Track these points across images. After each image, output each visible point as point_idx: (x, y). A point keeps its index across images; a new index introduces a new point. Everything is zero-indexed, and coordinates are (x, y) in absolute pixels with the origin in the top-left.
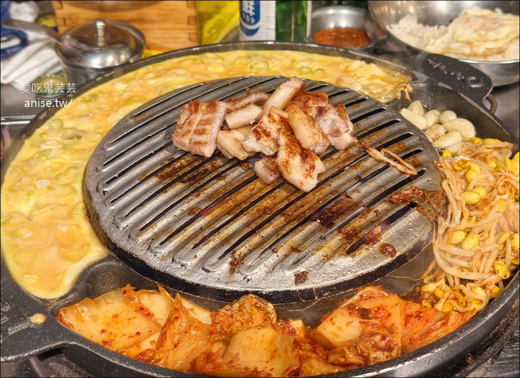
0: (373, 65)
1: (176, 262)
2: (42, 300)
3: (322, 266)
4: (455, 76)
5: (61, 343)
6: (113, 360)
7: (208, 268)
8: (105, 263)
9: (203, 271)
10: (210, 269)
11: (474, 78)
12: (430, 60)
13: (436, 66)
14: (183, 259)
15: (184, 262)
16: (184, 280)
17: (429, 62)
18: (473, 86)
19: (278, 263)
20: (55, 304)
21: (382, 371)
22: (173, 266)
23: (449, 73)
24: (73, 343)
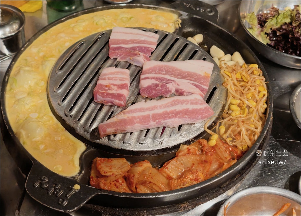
0: (157, 11)
1: (125, 143)
2: (72, 177)
3: (190, 128)
4: (199, 10)
5: (94, 195)
6: (122, 196)
7: (142, 143)
8: (88, 151)
9: (140, 144)
10: (143, 143)
11: (209, 10)
12: (184, 3)
13: (189, 6)
14: (129, 141)
15: (129, 142)
16: (132, 151)
17: (183, 4)
18: (210, 14)
19: (172, 132)
20: (79, 177)
21: (235, 169)
22: (125, 145)
23: (196, 9)
24: (100, 193)
